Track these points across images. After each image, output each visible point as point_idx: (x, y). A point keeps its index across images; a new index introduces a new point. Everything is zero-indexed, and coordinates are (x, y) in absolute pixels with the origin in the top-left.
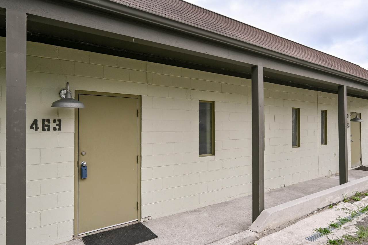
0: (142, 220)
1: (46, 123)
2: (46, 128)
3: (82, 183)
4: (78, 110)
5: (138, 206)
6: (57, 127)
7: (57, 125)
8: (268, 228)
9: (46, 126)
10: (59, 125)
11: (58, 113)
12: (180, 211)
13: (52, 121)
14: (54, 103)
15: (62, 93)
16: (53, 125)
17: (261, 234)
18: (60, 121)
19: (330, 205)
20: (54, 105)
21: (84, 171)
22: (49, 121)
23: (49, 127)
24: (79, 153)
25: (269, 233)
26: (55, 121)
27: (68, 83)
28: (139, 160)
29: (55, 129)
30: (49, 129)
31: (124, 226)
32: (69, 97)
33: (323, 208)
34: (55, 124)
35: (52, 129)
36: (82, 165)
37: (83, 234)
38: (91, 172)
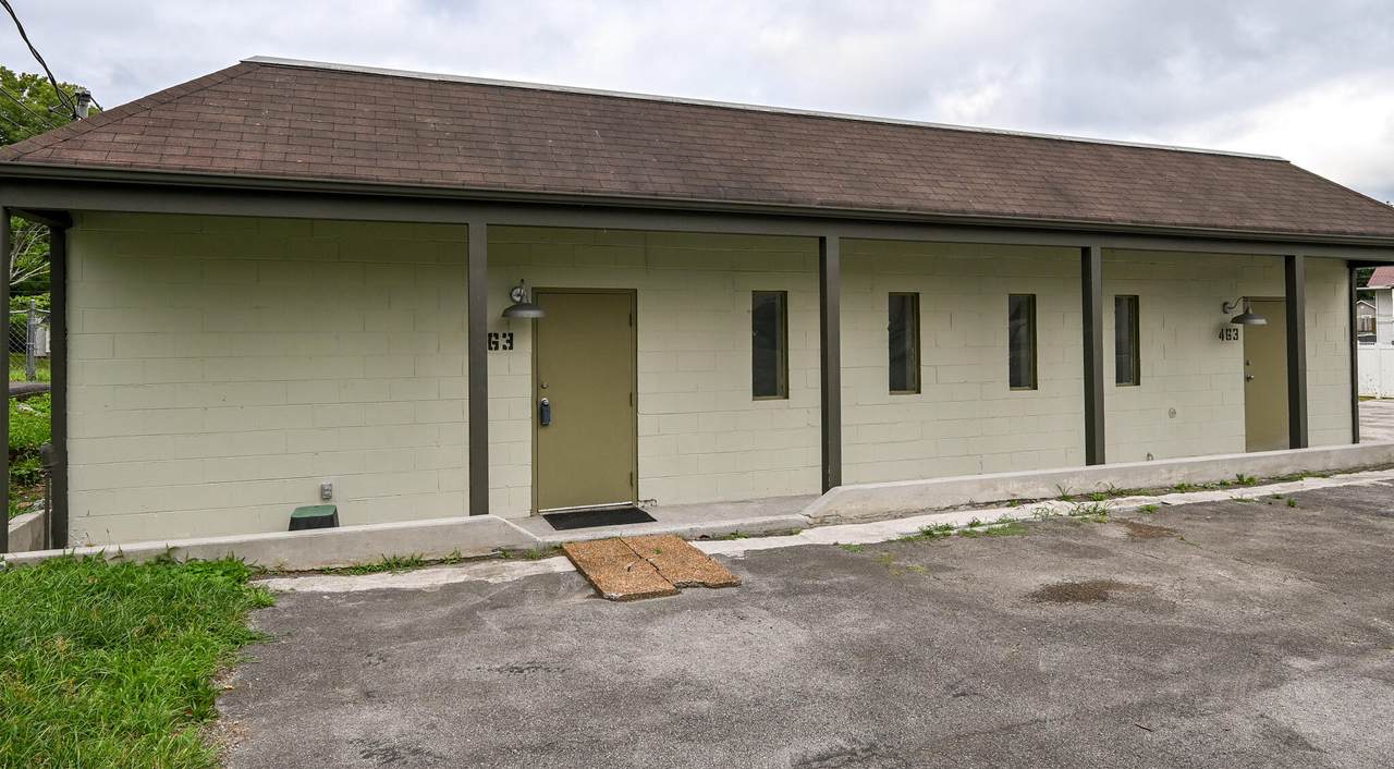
0: (640, 505)
1: (493, 339)
2: (493, 346)
3: (542, 432)
4: (535, 321)
5: (633, 480)
6: (508, 345)
7: (507, 341)
8: (834, 513)
9: (494, 343)
10: (510, 341)
11: (509, 324)
12: (713, 499)
13: (501, 335)
14: (505, 311)
15: (514, 293)
16: (502, 342)
17: (818, 520)
18: (511, 335)
19: (1014, 500)
20: (505, 314)
21: (545, 413)
22: (496, 336)
23: (496, 343)
24: (538, 386)
25: (839, 522)
26: (504, 336)
27: (522, 280)
28: (633, 400)
29: (505, 348)
30: (497, 348)
31: (608, 509)
32: (525, 301)
33: (988, 504)
34: (505, 340)
35: (501, 348)
36: (543, 403)
37: (544, 511)
38: (555, 414)
